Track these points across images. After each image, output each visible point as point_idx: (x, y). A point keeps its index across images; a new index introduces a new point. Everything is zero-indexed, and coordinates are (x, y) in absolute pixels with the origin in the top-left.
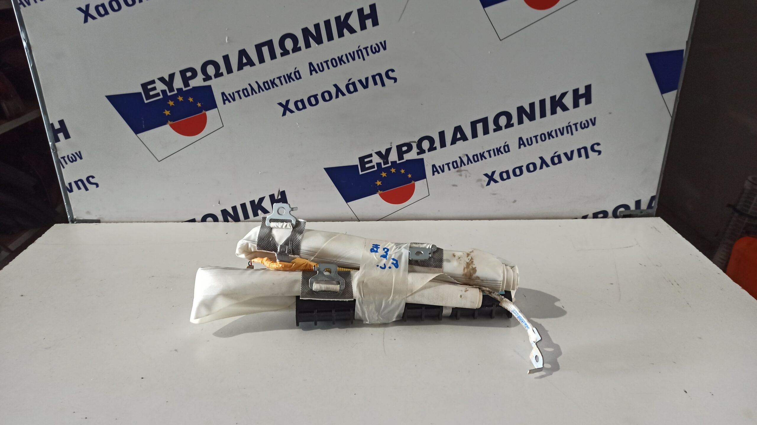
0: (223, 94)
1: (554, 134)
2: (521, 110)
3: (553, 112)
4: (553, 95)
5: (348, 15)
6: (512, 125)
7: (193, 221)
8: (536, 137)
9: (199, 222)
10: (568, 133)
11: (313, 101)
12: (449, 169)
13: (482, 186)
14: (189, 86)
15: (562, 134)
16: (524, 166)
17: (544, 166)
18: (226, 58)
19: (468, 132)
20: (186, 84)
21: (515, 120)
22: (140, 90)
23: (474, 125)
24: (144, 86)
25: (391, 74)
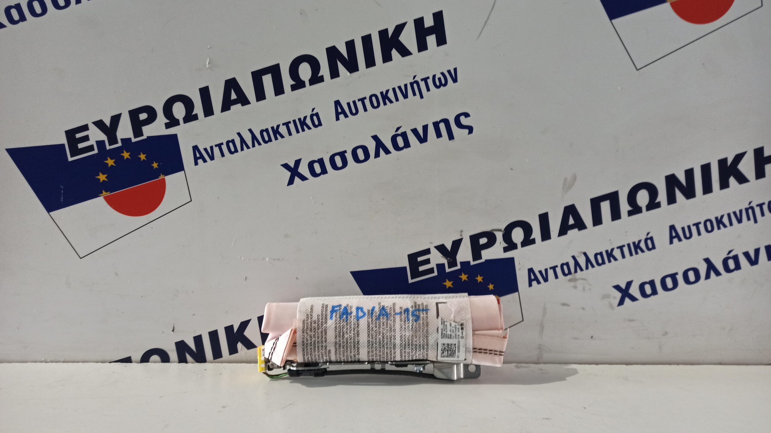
0: (195, 148)
1: (726, 220)
2: (671, 181)
3: (724, 185)
4: (722, 157)
5: (400, 28)
6: (658, 205)
7: (128, 360)
8: (697, 225)
9: (138, 363)
10: (749, 219)
11: (338, 161)
12: (556, 277)
13: (611, 306)
14: (142, 135)
15: (740, 221)
16: (679, 273)
17: (712, 274)
18: (205, 93)
19: (587, 216)
20: (138, 132)
21: (662, 197)
22: (63, 140)
23: (596, 203)
24: (70, 134)
25: (463, 120)
